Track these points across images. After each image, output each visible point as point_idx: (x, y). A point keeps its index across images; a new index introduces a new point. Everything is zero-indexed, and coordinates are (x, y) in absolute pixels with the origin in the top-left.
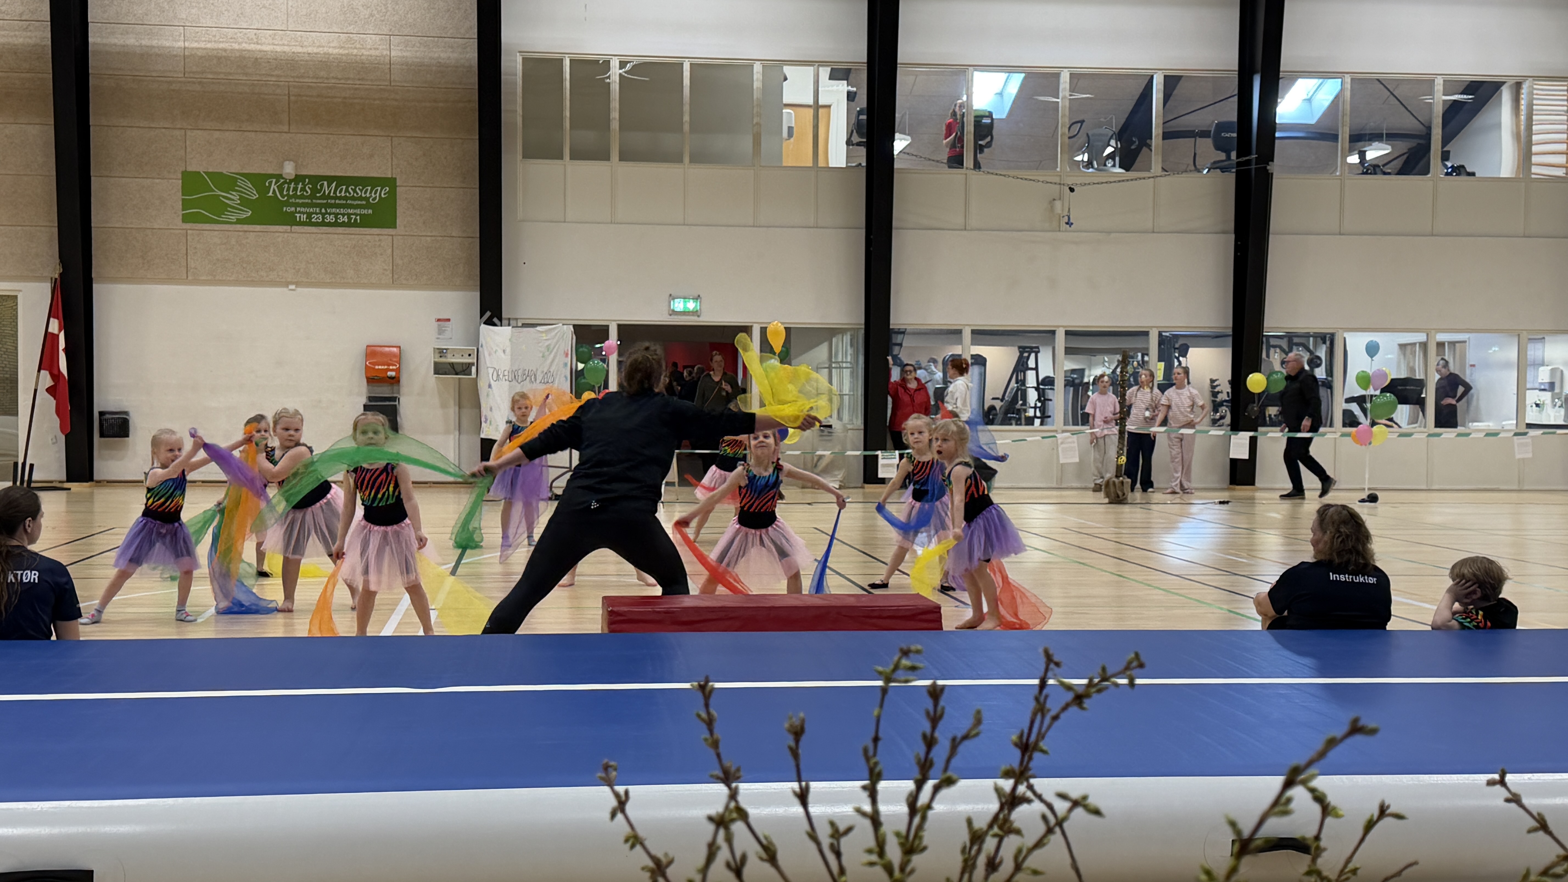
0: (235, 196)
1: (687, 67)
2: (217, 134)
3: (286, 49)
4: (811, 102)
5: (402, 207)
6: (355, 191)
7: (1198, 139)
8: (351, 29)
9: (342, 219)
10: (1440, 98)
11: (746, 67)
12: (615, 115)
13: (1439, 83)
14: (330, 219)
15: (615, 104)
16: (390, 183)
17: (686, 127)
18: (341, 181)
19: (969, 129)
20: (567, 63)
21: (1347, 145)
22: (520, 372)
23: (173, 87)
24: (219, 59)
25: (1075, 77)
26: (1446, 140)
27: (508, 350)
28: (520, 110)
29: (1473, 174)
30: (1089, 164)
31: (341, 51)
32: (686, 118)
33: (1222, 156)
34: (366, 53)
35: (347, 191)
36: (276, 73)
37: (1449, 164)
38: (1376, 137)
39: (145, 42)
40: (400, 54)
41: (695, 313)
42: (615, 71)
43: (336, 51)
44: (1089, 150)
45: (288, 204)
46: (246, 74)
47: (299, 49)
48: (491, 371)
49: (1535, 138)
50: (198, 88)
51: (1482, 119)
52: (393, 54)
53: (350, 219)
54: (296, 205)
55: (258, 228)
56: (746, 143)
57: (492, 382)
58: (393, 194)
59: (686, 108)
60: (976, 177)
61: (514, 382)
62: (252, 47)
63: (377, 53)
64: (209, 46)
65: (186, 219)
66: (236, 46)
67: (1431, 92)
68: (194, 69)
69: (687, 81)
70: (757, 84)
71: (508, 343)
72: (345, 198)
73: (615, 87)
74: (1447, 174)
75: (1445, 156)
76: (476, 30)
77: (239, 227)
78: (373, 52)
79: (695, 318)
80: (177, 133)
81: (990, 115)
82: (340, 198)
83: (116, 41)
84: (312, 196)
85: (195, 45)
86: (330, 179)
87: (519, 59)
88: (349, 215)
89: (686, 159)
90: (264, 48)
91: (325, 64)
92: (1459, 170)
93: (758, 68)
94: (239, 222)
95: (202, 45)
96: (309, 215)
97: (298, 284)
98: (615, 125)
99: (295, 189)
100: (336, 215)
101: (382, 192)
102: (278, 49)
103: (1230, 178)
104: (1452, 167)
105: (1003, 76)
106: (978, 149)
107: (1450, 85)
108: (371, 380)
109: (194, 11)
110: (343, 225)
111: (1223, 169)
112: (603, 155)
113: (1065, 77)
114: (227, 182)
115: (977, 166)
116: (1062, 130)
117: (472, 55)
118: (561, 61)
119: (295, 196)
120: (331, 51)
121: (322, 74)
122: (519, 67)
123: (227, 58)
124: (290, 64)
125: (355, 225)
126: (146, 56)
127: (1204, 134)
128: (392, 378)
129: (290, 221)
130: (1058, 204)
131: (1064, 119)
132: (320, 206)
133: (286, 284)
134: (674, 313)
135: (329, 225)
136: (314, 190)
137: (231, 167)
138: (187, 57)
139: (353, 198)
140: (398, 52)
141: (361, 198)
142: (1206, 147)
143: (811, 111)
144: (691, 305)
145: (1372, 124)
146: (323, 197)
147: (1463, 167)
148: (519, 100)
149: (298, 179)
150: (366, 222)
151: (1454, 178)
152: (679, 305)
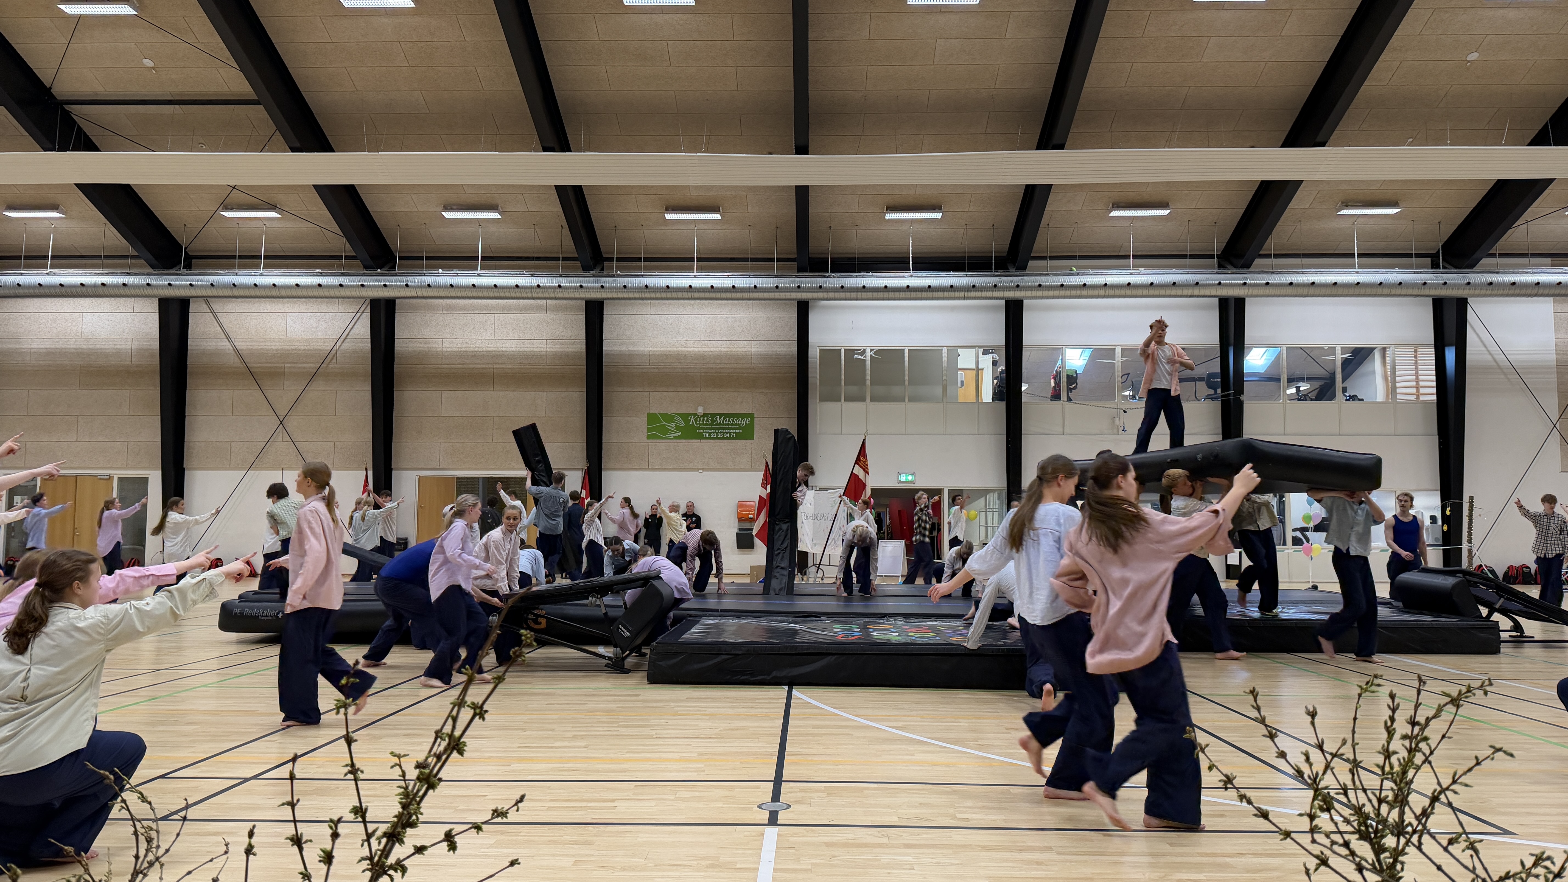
0: (673, 425)
1: (906, 351)
2: (665, 394)
3: (700, 349)
4: (974, 367)
5: (757, 428)
6: (733, 421)
7: (1197, 382)
8: (732, 338)
9: (726, 436)
10: (1339, 357)
11: (939, 350)
12: (868, 377)
13: (1338, 350)
14: (720, 435)
15: (868, 372)
16: (751, 416)
17: (906, 383)
18: (727, 416)
19: (1064, 379)
20: (843, 351)
21: (1286, 384)
22: (819, 515)
23: (644, 370)
24: (667, 356)
25: (1123, 350)
26: (1344, 380)
27: (813, 503)
28: (818, 377)
29: (1362, 400)
30: (1134, 397)
31: (727, 350)
32: (906, 378)
33: (1212, 392)
34: (739, 349)
35: (729, 421)
36: (695, 362)
37: (1347, 395)
38: (1302, 379)
39: (631, 349)
40: (757, 350)
41: (912, 482)
42: (868, 353)
43: (725, 350)
44: (1133, 390)
45: (699, 428)
46: (680, 363)
47: (707, 349)
48: (803, 514)
49: (1397, 379)
50: (656, 370)
51: (1364, 368)
52: (753, 350)
53: (730, 435)
54: (704, 429)
55: (684, 441)
56: (939, 391)
57: (804, 521)
58: (752, 422)
59: (906, 373)
60: (1068, 405)
61: (816, 520)
62: (684, 349)
63: (746, 350)
64: (662, 349)
65: (649, 437)
66: (675, 349)
67: (1334, 354)
68: (655, 361)
69: (906, 359)
70: (945, 359)
71: (813, 499)
72: (728, 425)
73: (868, 363)
74: (1347, 400)
75: (1345, 390)
76: (796, 336)
77: (675, 441)
78: (743, 350)
79: (912, 485)
80: (645, 393)
81: (1076, 372)
82: (726, 424)
83: (617, 349)
84: (712, 424)
85: (655, 349)
86: (721, 415)
87: (818, 350)
88: (730, 433)
89: (907, 400)
90: (689, 349)
91: (719, 356)
92: (1353, 398)
93: (945, 350)
94: (675, 438)
95: (659, 349)
96: (710, 434)
97: (704, 470)
98: (868, 383)
99: (703, 421)
100: (724, 433)
101: (747, 421)
102: (696, 349)
103: (1218, 404)
104: (1349, 396)
105: (1081, 350)
106: (1070, 390)
107: (1344, 350)
108: (740, 520)
109: (655, 332)
110: (727, 438)
111: (1213, 399)
112: (862, 399)
113: (1118, 351)
114: (669, 418)
115: (1069, 399)
116: (1118, 378)
117: (794, 349)
118: (840, 350)
119: (703, 424)
120: (722, 349)
121: (718, 361)
122: (818, 354)
123: (670, 355)
124: (702, 357)
125: (733, 438)
126: (631, 355)
127: (1201, 379)
128: (751, 518)
129: (700, 437)
130: (1117, 420)
131: (1118, 372)
132: (716, 429)
133: (698, 470)
134: (901, 482)
135: (720, 438)
136: (713, 421)
137: (671, 410)
138: (651, 356)
139: (732, 424)
140: (756, 349)
141: (736, 424)
142: (1202, 387)
143: (975, 372)
144: (910, 478)
145: (1298, 373)
146: (717, 424)
147: (1356, 396)
148: (818, 371)
149: (705, 415)
150: (738, 437)
151: (1351, 402)
152: (903, 478)
